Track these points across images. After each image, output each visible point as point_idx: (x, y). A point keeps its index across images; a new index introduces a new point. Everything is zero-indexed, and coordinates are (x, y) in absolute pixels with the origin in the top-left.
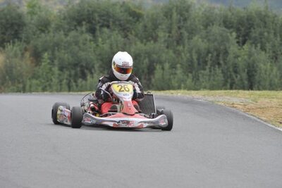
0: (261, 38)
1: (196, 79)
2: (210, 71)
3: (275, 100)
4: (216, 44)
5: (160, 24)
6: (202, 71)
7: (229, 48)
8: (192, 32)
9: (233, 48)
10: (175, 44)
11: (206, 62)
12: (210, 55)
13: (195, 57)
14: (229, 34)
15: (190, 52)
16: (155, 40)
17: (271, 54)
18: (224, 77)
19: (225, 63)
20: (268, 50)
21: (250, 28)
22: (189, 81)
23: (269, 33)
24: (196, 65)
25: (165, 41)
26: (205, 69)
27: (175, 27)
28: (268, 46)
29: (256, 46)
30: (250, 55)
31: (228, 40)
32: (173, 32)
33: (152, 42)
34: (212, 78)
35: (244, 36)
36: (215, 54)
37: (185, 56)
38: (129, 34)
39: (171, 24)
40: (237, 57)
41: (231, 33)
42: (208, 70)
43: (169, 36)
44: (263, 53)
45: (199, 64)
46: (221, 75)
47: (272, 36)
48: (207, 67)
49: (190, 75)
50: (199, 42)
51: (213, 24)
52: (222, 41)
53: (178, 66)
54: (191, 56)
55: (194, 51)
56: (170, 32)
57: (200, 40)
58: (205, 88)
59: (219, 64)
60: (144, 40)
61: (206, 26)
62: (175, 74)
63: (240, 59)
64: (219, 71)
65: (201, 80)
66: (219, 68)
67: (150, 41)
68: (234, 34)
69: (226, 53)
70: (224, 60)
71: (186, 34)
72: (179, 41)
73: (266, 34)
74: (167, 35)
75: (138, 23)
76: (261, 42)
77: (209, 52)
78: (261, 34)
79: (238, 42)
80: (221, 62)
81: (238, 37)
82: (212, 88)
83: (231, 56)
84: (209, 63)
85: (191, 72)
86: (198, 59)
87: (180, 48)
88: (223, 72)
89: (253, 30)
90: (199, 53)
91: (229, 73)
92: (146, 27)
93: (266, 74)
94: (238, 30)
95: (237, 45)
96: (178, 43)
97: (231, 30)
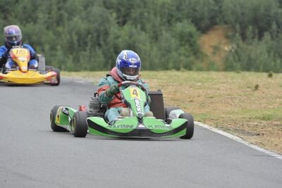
0: (141, 18)
1: (76, 60)
2: (91, 52)
3: (155, 80)
4: (96, 25)
5: (40, 6)
6: (83, 53)
7: (110, 28)
8: (72, 13)
9: (114, 29)
10: (55, 25)
11: (86, 43)
12: (90, 36)
13: (75, 38)
14: (109, 15)
15: (70, 33)
16: (35, 21)
17: (152, 34)
18: (105, 57)
19: (106, 44)
20: (148, 31)
21: (129, 9)
22: (70, 63)
23: (149, 13)
24: (76, 46)
25: (45, 22)
26: (85, 50)
27: (55, 8)
28: (148, 26)
29: (136, 27)
30: (131, 36)
31: (108, 21)
32: (53, 13)
33: (32, 23)
34: (93, 59)
35: (125, 17)
36: (95, 35)
37: (65, 38)
38: (8, 15)
39: (51, 5)
40: (117, 37)
41: (111, 13)
42: (88, 51)
43: (49, 18)
44: (143, 33)
45: (79, 45)
46: (102, 56)
47: (152, 16)
48: (88, 48)
49: (71, 57)
50: (79, 23)
51: (93, 5)
52: (103, 22)
53: (59, 47)
54: (71, 37)
55: (74, 33)
56: (50, 13)
57: (80, 21)
58: (85, 69)
59: (99, 45)
60: (24, 22)
61: (86, 7)
62: (55, 55)
63: (120, 40)
64: (99, 52)
65: (82, 61)
66: (99, 48)
67: (30, 22)
68: (115, 15)
69: (107, 33)
70: (105, 41)
71: (66, 15)
72: (59, 21)
73: (146, 14)
74: (47, 16)
75: (17, 4)
76: (142, 23)
77: (89, 33)
78: (142, 14)
79: (118, 23)
80: (102, 43)
81: (118, 18)
82: (93, 69)
83: (111, 37)
84: (89, 44)
85: (72, 54)
86: (79, 41)
87: (60, 29)
88: (104, 53)
89: (132, 10)
90: (79, 34)
91: (109, 54)
92: (25, 8)
93: (146, 54)
94: (118, 11)
95: (117, 25)
96: (58, 24)
97: (112, 10)
